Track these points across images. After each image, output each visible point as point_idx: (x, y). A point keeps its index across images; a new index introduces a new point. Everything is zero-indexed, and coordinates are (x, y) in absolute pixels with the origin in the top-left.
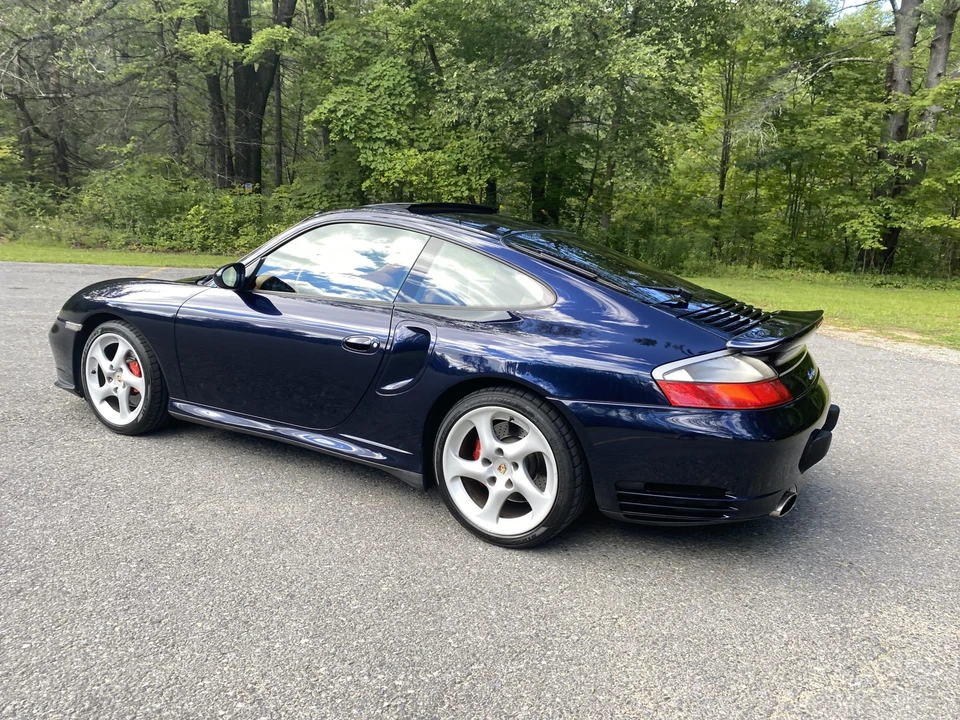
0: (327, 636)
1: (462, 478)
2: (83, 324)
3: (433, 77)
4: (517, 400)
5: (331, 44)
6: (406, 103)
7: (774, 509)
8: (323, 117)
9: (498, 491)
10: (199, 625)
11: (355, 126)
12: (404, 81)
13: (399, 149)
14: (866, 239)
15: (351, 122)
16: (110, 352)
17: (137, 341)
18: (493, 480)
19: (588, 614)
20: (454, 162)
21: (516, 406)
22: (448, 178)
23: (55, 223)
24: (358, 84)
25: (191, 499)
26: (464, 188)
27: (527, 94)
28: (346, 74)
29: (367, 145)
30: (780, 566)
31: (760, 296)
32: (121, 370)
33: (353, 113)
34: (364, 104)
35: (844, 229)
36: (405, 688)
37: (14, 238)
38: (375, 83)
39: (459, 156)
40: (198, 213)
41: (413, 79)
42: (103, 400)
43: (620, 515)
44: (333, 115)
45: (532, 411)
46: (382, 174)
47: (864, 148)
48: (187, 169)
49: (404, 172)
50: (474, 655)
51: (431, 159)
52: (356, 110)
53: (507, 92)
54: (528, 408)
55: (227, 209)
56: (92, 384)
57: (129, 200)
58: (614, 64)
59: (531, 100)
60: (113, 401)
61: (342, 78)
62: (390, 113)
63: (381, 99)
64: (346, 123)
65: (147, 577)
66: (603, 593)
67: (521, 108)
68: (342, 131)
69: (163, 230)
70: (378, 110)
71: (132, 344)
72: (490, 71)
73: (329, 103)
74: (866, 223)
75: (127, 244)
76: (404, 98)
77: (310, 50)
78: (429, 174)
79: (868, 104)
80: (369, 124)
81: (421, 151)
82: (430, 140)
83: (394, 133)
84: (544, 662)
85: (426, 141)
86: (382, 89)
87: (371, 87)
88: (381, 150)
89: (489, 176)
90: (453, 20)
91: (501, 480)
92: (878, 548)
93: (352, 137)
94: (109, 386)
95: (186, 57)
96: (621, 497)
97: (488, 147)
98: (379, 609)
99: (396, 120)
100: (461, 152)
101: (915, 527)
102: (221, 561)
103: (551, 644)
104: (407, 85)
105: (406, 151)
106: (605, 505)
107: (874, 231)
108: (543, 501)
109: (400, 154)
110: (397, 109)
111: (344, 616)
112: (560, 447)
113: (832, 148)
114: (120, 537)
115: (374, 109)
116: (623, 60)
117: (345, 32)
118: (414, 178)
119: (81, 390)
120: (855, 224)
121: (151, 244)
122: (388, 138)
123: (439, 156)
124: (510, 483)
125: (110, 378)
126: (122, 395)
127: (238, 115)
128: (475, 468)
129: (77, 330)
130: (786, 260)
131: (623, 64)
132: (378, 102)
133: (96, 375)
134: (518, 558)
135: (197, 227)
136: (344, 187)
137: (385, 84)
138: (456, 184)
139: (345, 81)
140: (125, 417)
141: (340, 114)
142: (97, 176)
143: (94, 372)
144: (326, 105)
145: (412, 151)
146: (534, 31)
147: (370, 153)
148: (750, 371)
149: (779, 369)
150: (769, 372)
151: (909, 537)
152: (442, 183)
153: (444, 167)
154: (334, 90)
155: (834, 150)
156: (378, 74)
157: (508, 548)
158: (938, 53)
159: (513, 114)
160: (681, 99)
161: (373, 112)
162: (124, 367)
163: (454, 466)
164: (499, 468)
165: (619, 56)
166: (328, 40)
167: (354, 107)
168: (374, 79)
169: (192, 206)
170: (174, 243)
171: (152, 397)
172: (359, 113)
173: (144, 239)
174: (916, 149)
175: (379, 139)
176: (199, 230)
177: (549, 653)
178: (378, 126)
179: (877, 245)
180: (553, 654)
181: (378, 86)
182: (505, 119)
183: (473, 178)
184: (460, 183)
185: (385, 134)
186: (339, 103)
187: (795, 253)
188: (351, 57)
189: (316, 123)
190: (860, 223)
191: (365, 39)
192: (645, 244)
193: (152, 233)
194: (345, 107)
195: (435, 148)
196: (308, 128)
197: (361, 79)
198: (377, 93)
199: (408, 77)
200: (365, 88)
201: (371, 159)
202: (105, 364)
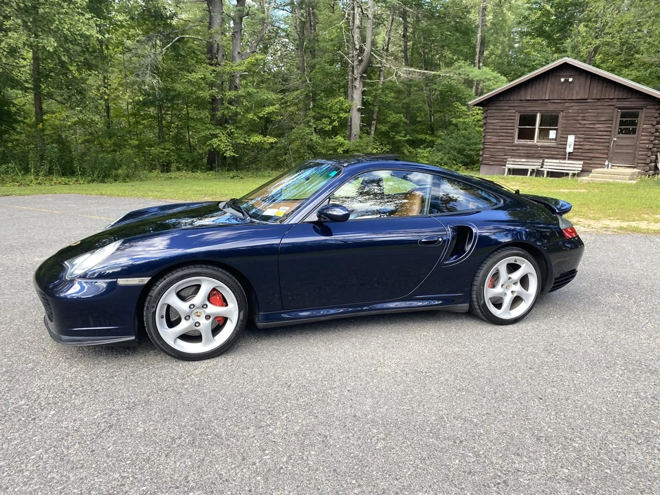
2: (152, 277)
4: (519, 251)
9: (508, 298)
14: (226, 150)
18: (505, 294)
21: (518, 254)
32: (206, 306)
35: (211, 144)
42: (177, 338)
56: (162, 328)
74: (223, 141)
91: (509, 292)
94: (190, 322)
96: (555, 283)
107: (229, 146)
124: (513, 293)
125: (187, 316)
128: (498, 290)
130: (174, 166)
140: (210, 343)
143: (162, 317)
158: (237, 40)
174: (242, 96)
179: (232, 154)
190: (219, 141)
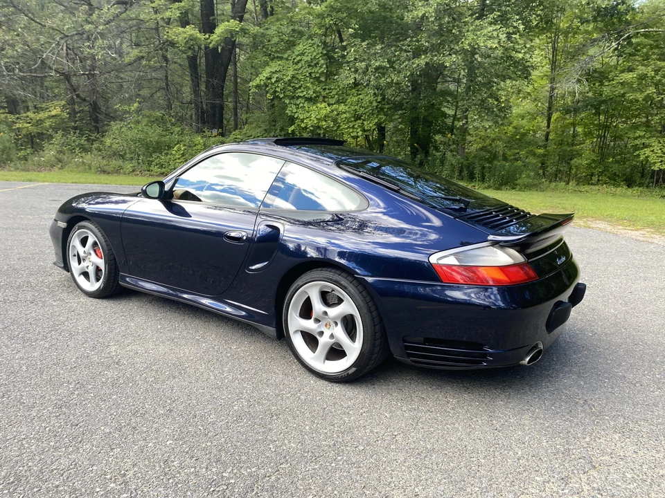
0: (186, 439)
1: (301, 331)
2: (67, 222)
3: (337, 53)
4: (336, 277)
5: (269, 32)
6: (320, 71)
7: (523, 359)
8: (262, 83)
9: (324, 341)
10: (102, 428)
11: (283, 88)
12: (319, 56)
13: (314, 103)
14: (655, 163)
15: (281, 85)
16: (84, 242)
17: (99, 235)
18: (321, 333)
19: (375, 431)
20: (352, 112)
21: (335, 281)
22: (347, 123)
23: (88, 158)
24: (287, 59)
25: (123, 342)
26: (359, 130)
27: (403, 63)
28: (278, 52)
29: (292, 101)
30: (530, 401)
31: (570, 204)
32: (90, 254)
33: (282, 79)
34: (290, 73)
35: (639, 155)
36: (229, 479)
37: (62, 168)
38: (298, 58)
39: (356, 107)
40: (179, 150)
41: (325, 55)
42: (80, 274)
43: (409, 360)
44: (269, 81)
45: (346, 285)
46: (302, 121)
47: (655, 95)
48: (173, 120)
49: (317, 119)
50: (285, 457)
51: (336, 110)
52: (284, 77)
53: (389, 61)
54: (343, 283)
55: (199, 147)
56: (74, 263)
57: (134, 141)
58: (466, 39)
59: (406, 67)
60: (86, 274)
61: (276, 55)
62: (308, 79)
63: (302, 69)
64: (278, 86)
65: (78, 394)
66: (392, 416)
67: (399, 72)
68: (275, 92)
69: (157, 161)
70: (300, 77)
71: (96, 236)
72: (378, 47)
73: (266, 73)
74: (655, 151)
75: (133, 171)
76: (318, 68)
77: (255, 37)
78: (335, 121)
79: (659, 63)
80: (293, 87)
81: (329, 105)
82: (336, 96)
83: (311, 92)
84: (333, 465)
85: (333, 98)
86: (303, 62)
87: (295, 61)
88: (301, 105)
89: (376, 120)
90: (353, 13)
91: (327, 333)
92: (610, 390)
93: (282, 96)
94: (84, 264)
95: (172, 44)
96: (407, 348)
97: (376, 100)
98: (228, 422)
99: (312, 83)
100: (357, 105)
101: (644, 375)
102: (131, 385)
103: (343, 451)
104: (321, 59)
105: (319, 105)
106: (397, 353)
107: (662, 157)
108: (354, 349)
109: (314, 107)
110: (313, 75)
111: (202, 426)
112: (365, 311)
113: (630, 96)
114: (69, 367)
115: (297, 76)
116: (472, 36)
117: (278, 23)
118: (324, 123)
119: (67, 267)
120: (647, 151)
121: (149, 171)
122: (306, 96)
123: (342, 107)
124: (332, 336)
125: (84, 260)
126: (91, 271)
127: (207, 83)
128: (309, 325)
129: (63, 227)
130: (595, 179)
131: (472, 39)
132: (300, 72)
133: (76, 258)
134: (338, 389)
135: (179, 159)
136: (278, 131)
137: (305, 58)
138: (353, 127)
139: (278, 57)
140: (93, 286)
141: (273, 80)
142: (115, 126)
143: (75, 256)
144: (264, 74)
145: (323, 105)
146: (408, 17)
147: (294, 107)
148: (504, 258)
149: (528, 256)
150: (520, 258)
151: (637, 382)
152: (343, 126)
153: (345, 115)
154: (270, 63)
155: (631, 98)
156: (301, 52)
157: (332, 382)
159: (393, 77)
160: (517, 63)
161: (297, 78)
162: (92, 252)
163: (295, 323)
164: (326, 325)
165: (469, 33)
166: (267, 29)
167: (283, 75)
168: (297, 56)
169: (176, 145)
170: (163, 170)
171: (109, 272)
172: (286, 80)
173: (145, 167)
175: (300, 97)
176: (180, 161)
177: (339, 458)
178: (300, 87)
180: (342, 458)
181: (301, 60)
182: (388, 80)
183: (365, 123)
184: (356, 126)
185: (305, 93)
186: (273, 73)
187: (601, 174)
188: (282, 40)
189: (258, 86)
190: (651, 151)
191: (292, 27)
192: (490, 168)
193: (150, 163)
194: (277, 76)
195: (338, 102)
196: (252, 91)
197: (289, 56)
198: (300, 65)
199: (321, 53)
200: (291, 61)
201: (295, 111)
202: (81, 250)
